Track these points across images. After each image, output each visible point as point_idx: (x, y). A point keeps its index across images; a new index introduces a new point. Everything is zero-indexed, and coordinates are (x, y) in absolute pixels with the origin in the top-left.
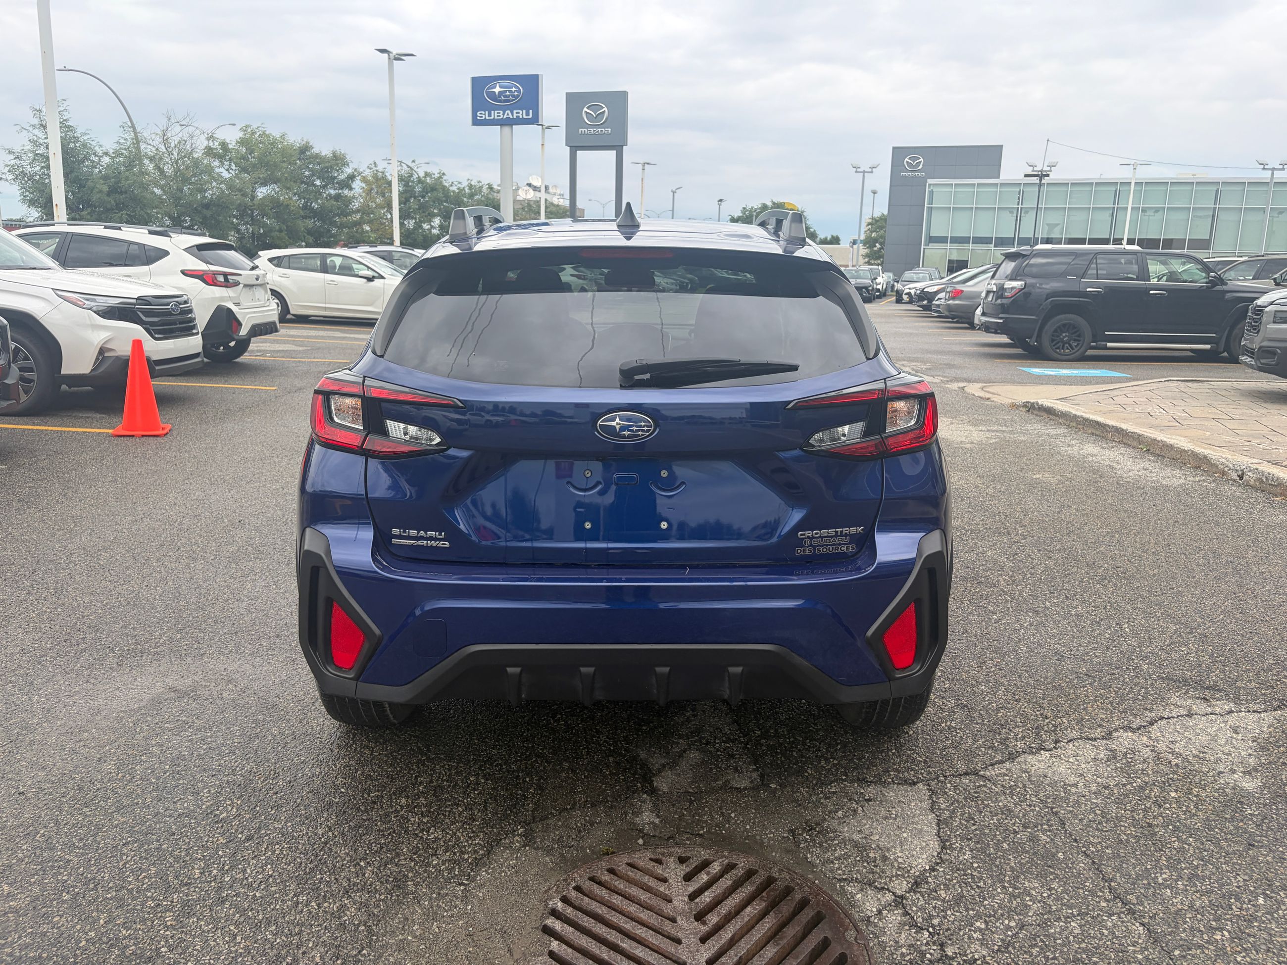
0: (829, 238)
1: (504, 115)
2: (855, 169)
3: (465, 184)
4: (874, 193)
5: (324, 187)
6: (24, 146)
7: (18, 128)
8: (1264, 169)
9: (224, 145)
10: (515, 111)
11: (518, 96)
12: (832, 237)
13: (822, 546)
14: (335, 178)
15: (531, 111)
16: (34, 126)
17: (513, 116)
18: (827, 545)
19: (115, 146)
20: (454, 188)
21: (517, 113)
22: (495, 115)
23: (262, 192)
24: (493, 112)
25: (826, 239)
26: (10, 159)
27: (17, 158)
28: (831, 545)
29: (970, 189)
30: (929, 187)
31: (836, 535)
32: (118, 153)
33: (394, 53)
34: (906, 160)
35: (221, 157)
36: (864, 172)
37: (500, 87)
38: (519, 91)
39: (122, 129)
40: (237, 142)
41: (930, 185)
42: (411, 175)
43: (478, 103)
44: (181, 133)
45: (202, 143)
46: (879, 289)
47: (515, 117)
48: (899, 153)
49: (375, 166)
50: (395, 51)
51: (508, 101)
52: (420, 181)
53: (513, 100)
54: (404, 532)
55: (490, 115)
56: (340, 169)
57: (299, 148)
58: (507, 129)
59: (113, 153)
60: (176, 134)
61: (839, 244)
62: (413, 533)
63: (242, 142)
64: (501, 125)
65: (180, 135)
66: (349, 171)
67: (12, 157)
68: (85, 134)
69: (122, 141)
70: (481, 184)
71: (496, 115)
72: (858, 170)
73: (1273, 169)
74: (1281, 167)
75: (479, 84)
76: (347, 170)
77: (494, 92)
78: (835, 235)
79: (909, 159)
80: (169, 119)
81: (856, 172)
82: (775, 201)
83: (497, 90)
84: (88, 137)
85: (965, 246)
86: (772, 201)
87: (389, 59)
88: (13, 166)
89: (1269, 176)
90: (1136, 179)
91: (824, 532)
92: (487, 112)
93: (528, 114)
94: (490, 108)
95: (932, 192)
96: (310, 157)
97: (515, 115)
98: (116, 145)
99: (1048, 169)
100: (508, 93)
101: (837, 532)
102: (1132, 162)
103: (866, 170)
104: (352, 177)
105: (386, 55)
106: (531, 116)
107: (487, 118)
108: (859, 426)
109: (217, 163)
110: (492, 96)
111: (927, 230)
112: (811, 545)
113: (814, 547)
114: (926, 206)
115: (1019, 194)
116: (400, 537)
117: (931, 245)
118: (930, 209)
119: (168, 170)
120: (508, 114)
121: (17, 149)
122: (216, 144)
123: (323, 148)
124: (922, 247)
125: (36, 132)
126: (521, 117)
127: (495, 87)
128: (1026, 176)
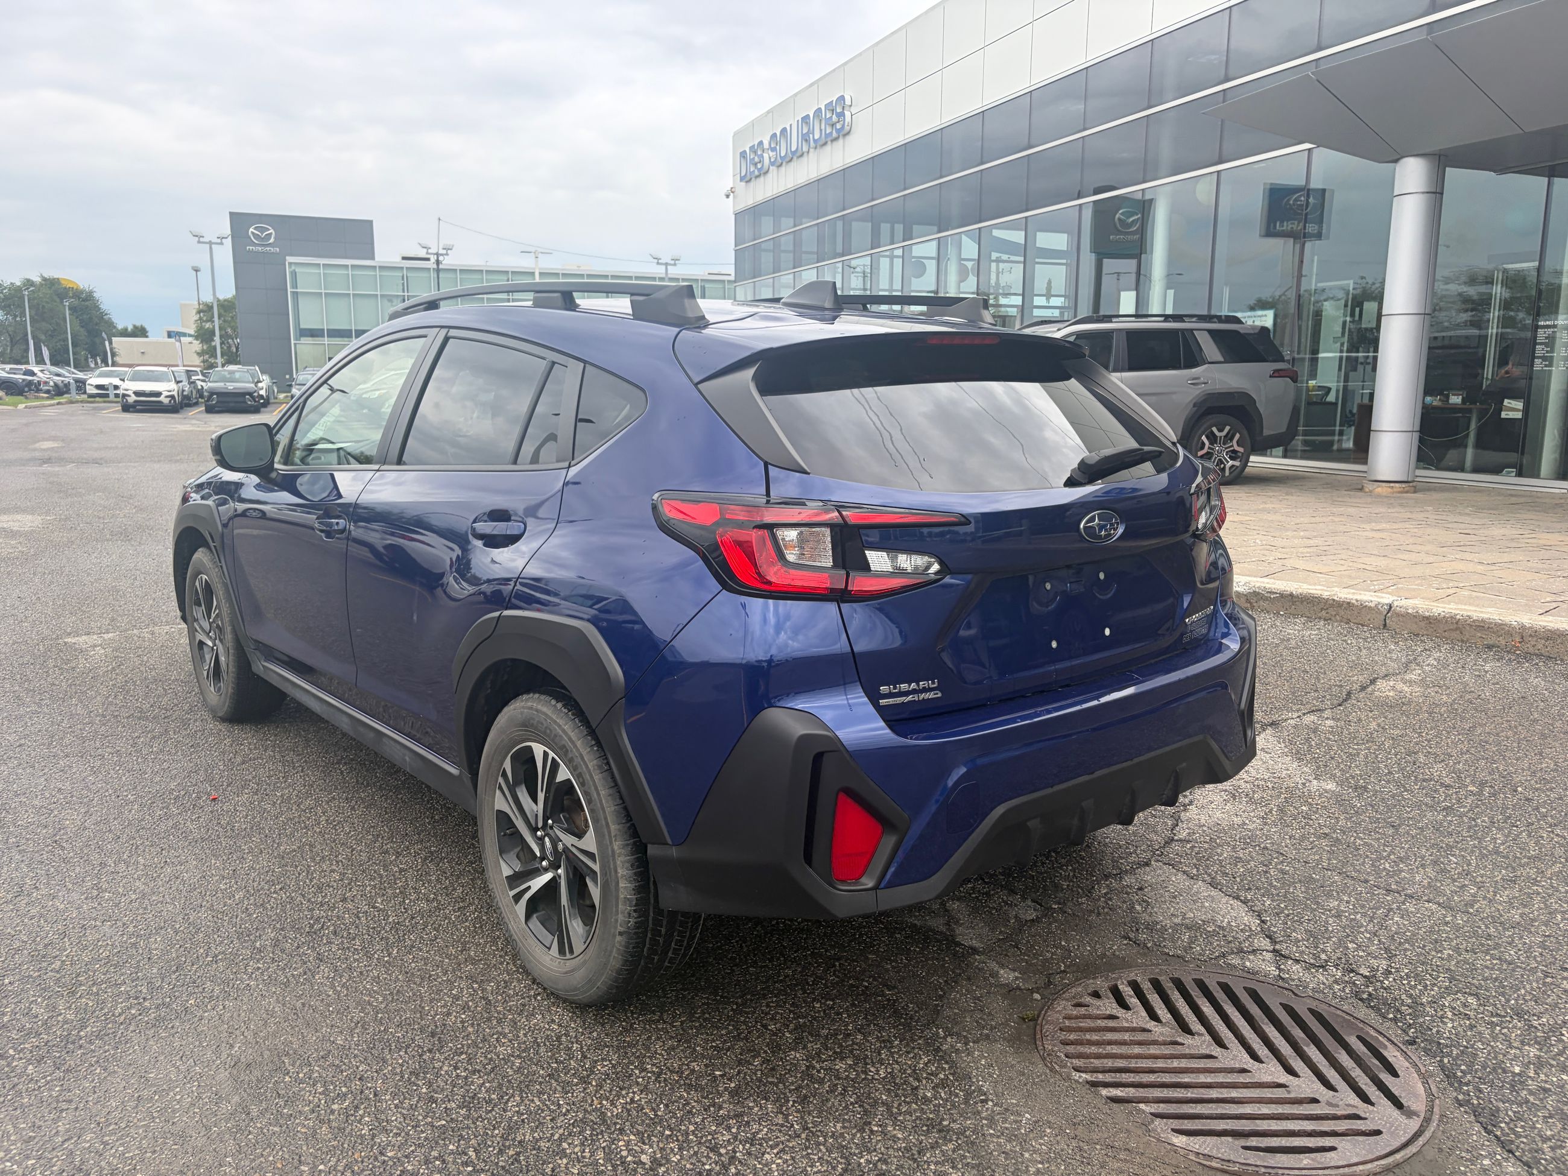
0: (130, 328)
2: (197, 239)
4: (197, 270)
8: (658, 263)
12: (135, 326)
25: (126, 329)
29: (343, 272)
30: (290, 267)
34: (251, 230)
36: (210, 243)
41: (290, 264)
46: (262, 396)
48: (239, 221)
54: (895, 688)
61: (147, 337)
62: (904, 687)
72: (201, 239)
73: (666, 264)
74: (673, 262)
78: (138, 324)
79: (255, 228)
81: (199, 242)
82: (46, 275)
85: (318, 340)
86: (42, 276)
89: (664, 271)
90: (540, 269)
95: (294, 274)
99: (444, 252)
102: (533, 250)
103: (213, 241)
111: (295, 320)
114: (289, 290)
115: (403, 279)
116: (890, 695)
117: (304, 340)
118: (295, 295)
124: (293, 342)
128: (404, 258)
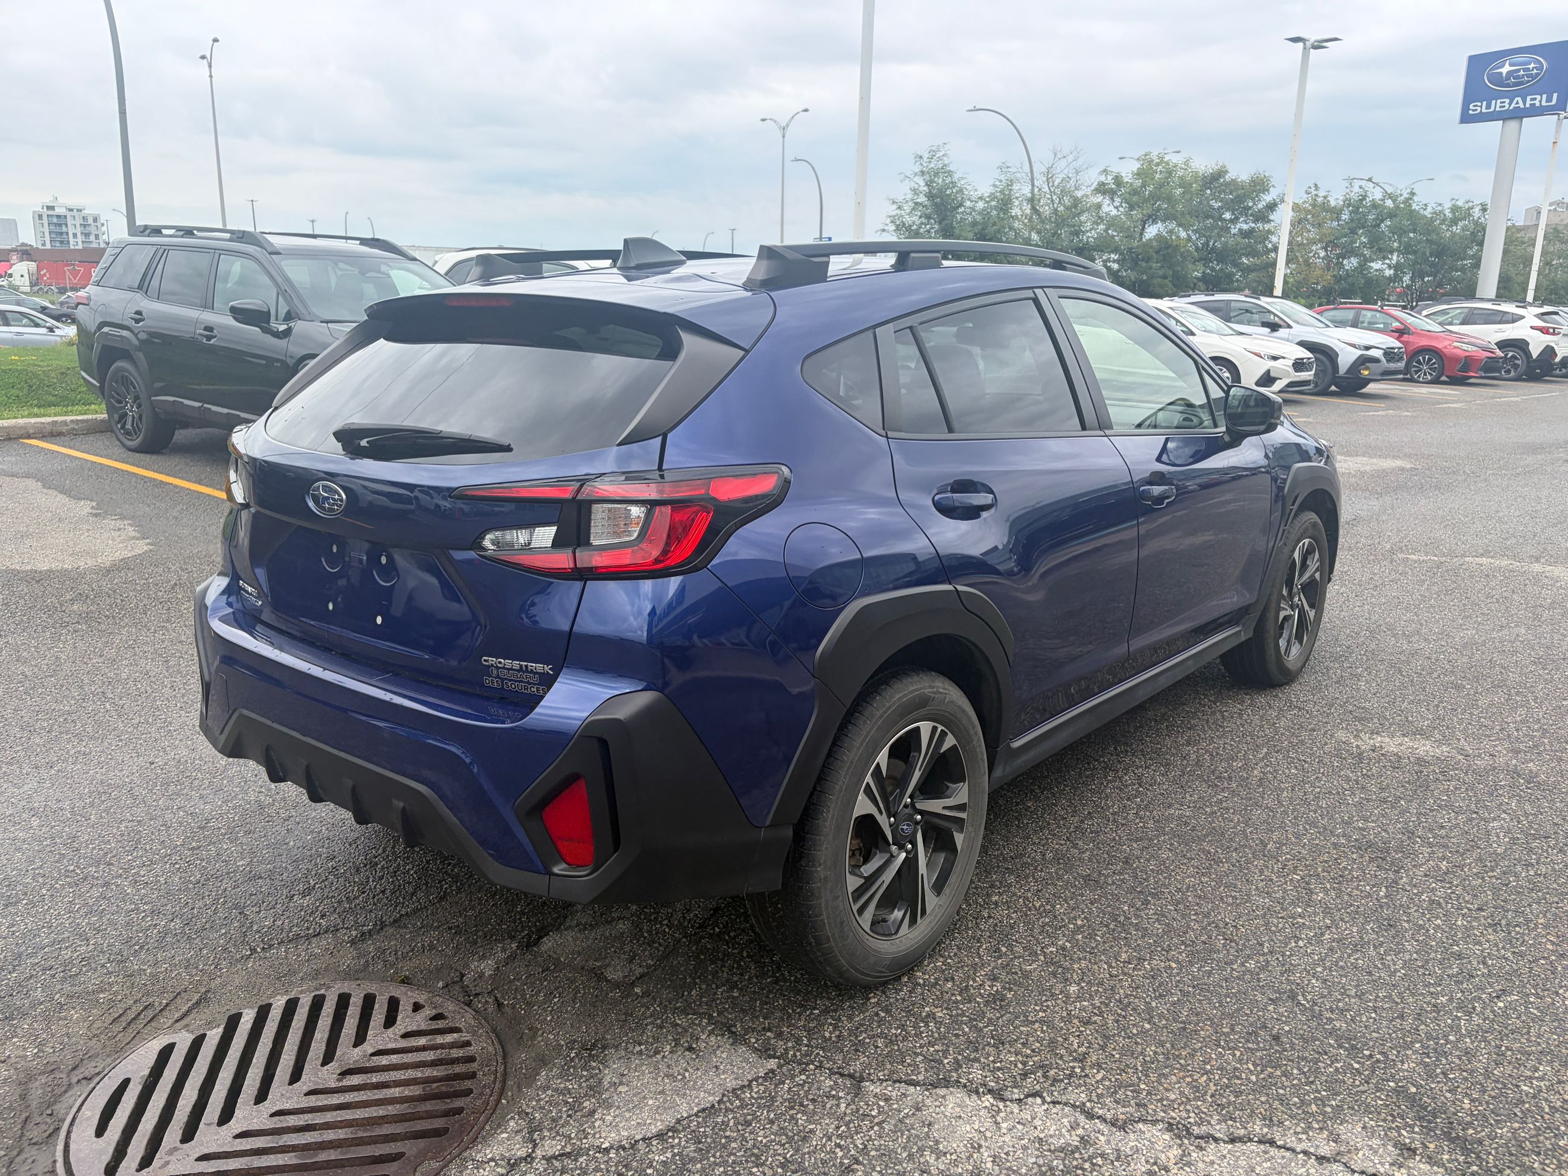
1: (1510, 104)
3: (1447, 205)
5: (1234, 221)
6: (906, 195)
7: (903, 175)
9: (1118, 180)
10: (1529, 98)
11: (1537, 75)
13: (510, 680)
14: (1250, 208)
15: (1555, 95)
16: (916, 174)
17: (1525, 105)
18: (516, 681)
19: (991, 190)
20: (1428, 213)
21: (1532, 100)
22: (1497, 105)
23: (1152, 231)
24: (1493, 102)
26: (893, 210)
27: (899, 208)
28: (520, 682)
31: (521, 669)
32: (992, 197)
33: (1312, 40)
35: (1111, 193)
37: (1510, 65)
38: (1540, 68)
39: (999, 170)
40: (1134, 174)
42: (1364, 197)
43: (1474, 90)
44: (1067, 169)
45: (1092, 178)
47: (1528, 106)
49: (1316, 190)
50: (1313, 37)
51: (1522, 83)
52: (1374, 205)
53: (1529, 82)
54: (243, 585)
55: (1488, 106)
56: (1257, 196)
57: (1211, 174)
58: (1513, 124)
59: (988, 197)
60: (1062, 171)
62: (246, 586)
63: (1139, 174)
64: (1504, 120)
65: (1066, 172)
66: (1267, 198)
67: (895, 207)
68: (962, 178)
69: (998, 183)
70: (1470, 204)
71: (1499, 104)
75: (1478, 64)
76: (1265, 197)
77: (1501, 73)
80: (1055, 154)
83: (1506, 69)
84: (965, 181)
87: (1305, 48)
88: (894, 216)
91: (508, 663)
92: (1485, 103)
93: (1549, 100)
94: (1489, 97)
96: (1227, 184)
97: (1528, 102)
98: (992, 188)
100: (1522, 73)
101: (521, 666)
104: (1272, 207)
105: (1301, 44)
106: (1554, 102)
107: (1484, 110)
108: (551, 531)
109: (1107, 201)
110: (1498, 80)
112: (498, 677)
113: (503, 680)
119: (1046, 211)
120: (1517, 103)
121: (900, 198)
122: (1110, 178)
123: (1240, 172)
125: (917, 179)
126: (1538, 104)
127: (1503, 66)
